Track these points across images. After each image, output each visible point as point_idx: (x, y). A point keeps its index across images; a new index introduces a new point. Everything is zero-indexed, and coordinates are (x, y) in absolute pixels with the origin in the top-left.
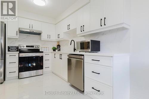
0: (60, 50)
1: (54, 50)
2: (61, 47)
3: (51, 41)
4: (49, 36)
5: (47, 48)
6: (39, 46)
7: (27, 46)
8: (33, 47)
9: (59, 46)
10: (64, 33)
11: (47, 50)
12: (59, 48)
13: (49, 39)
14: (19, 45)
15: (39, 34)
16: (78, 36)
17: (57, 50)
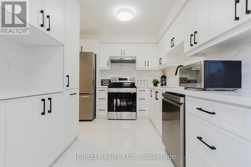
0: (165, 84)
1: (156, 84)
2: (167, 80)
3: (152, 70)
4: (147, 63)
5: (146, 82)
6: (134, 78)
7: (120, 79)
8: (126, 79)
9: (164, 77)
10: (167, 54)
11: (146, 84)
12: (165, 80)
13: (147, 68)
14: (112, 78)
15: (134, 62)
16: (187, 56)
17: (159, 85)
